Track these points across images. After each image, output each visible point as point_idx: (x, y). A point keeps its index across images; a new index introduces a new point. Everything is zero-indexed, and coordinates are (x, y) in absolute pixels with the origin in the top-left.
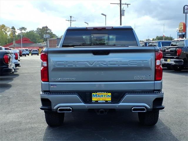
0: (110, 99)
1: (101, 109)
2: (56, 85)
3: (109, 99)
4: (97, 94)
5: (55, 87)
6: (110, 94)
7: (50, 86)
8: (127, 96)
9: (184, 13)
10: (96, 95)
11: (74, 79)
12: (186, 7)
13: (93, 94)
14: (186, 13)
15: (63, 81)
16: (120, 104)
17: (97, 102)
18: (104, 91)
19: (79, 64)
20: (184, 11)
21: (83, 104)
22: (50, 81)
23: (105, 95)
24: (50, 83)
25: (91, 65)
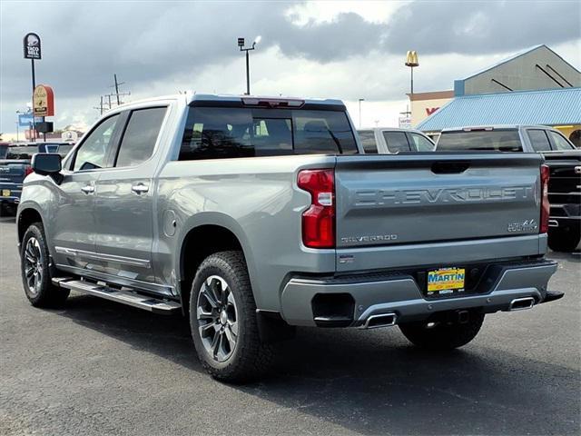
0: (462, 285)
1: (461, 310)
2: (352, 257)
3: (460, 285)
4: (438, 272)
5: (350, 260)
6: (462, 272)
7: (338, 257)
8: (508, 272)
9: (26, 57)
10: (436, 275)
11: (394, 238)
12: (32, 40)
13: (430, 273)
14: (33, 59)
15: (370, 243)
16: (494, 293)
17: (436, 294)
18: (451, 266)
19: (408, 197)
20: (26, 50)
21: (423, 301)
22: (337, 245)
23: (452, 276)
24: (339, 251)
25: (433, 199)
